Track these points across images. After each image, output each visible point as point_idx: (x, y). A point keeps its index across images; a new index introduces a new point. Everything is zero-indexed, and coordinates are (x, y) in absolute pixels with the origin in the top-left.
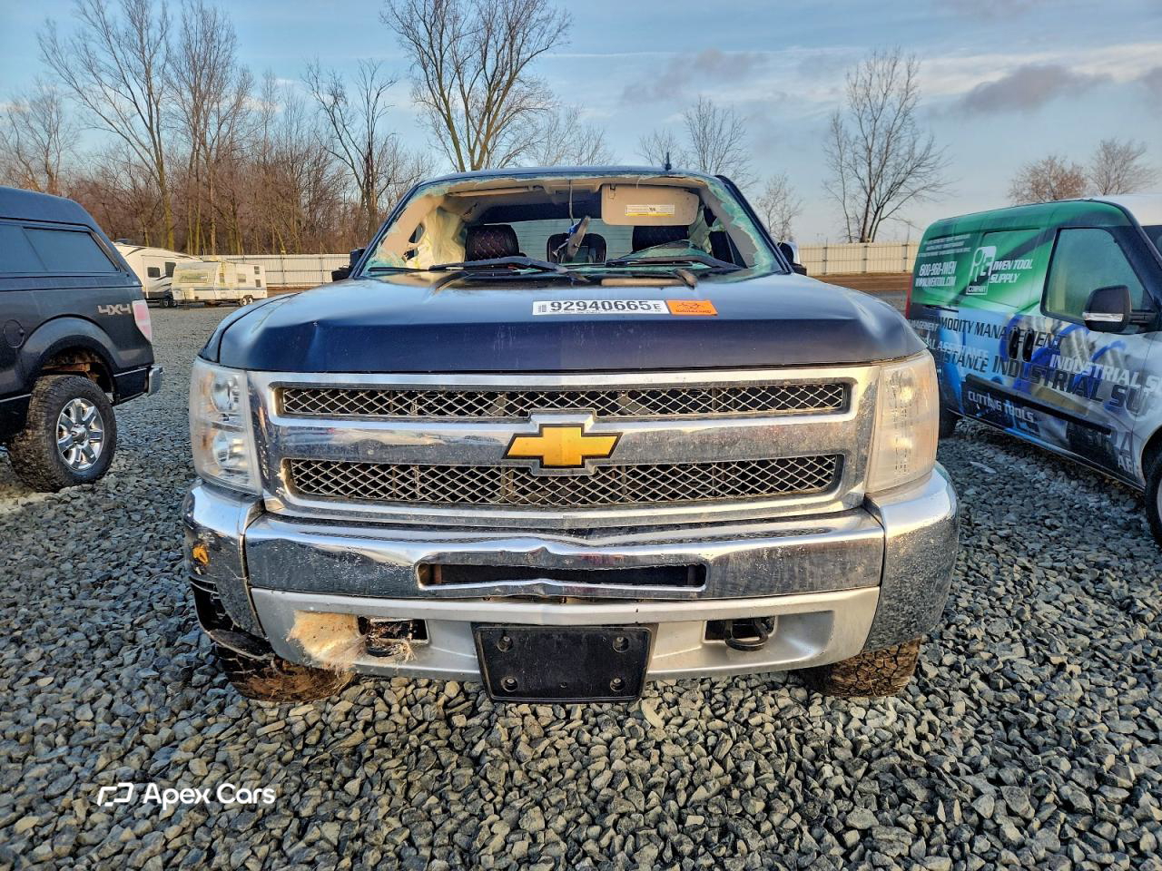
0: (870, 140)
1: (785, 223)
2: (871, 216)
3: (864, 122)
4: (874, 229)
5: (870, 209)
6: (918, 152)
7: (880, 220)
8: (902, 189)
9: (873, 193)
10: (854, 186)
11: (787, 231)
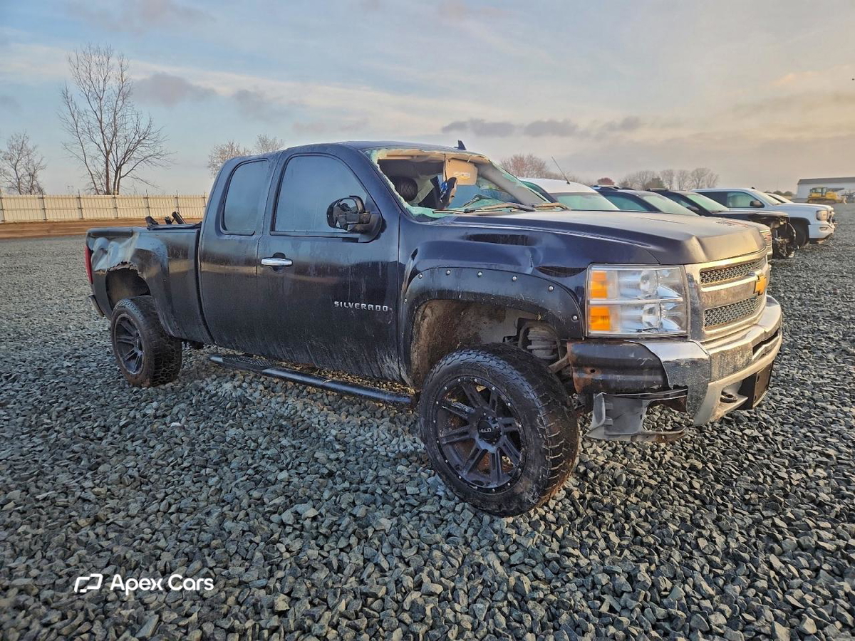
0: (98, 113)
1: (32, 176)
2: (112, 174)
3: (91, 99)
4: (116, 185)
5: (110, 168)
6: (143, 127)
7: (120, 177)
8: (135, 155)
9: (111, 156)
10: (92, 149)
11: (34, 183)
